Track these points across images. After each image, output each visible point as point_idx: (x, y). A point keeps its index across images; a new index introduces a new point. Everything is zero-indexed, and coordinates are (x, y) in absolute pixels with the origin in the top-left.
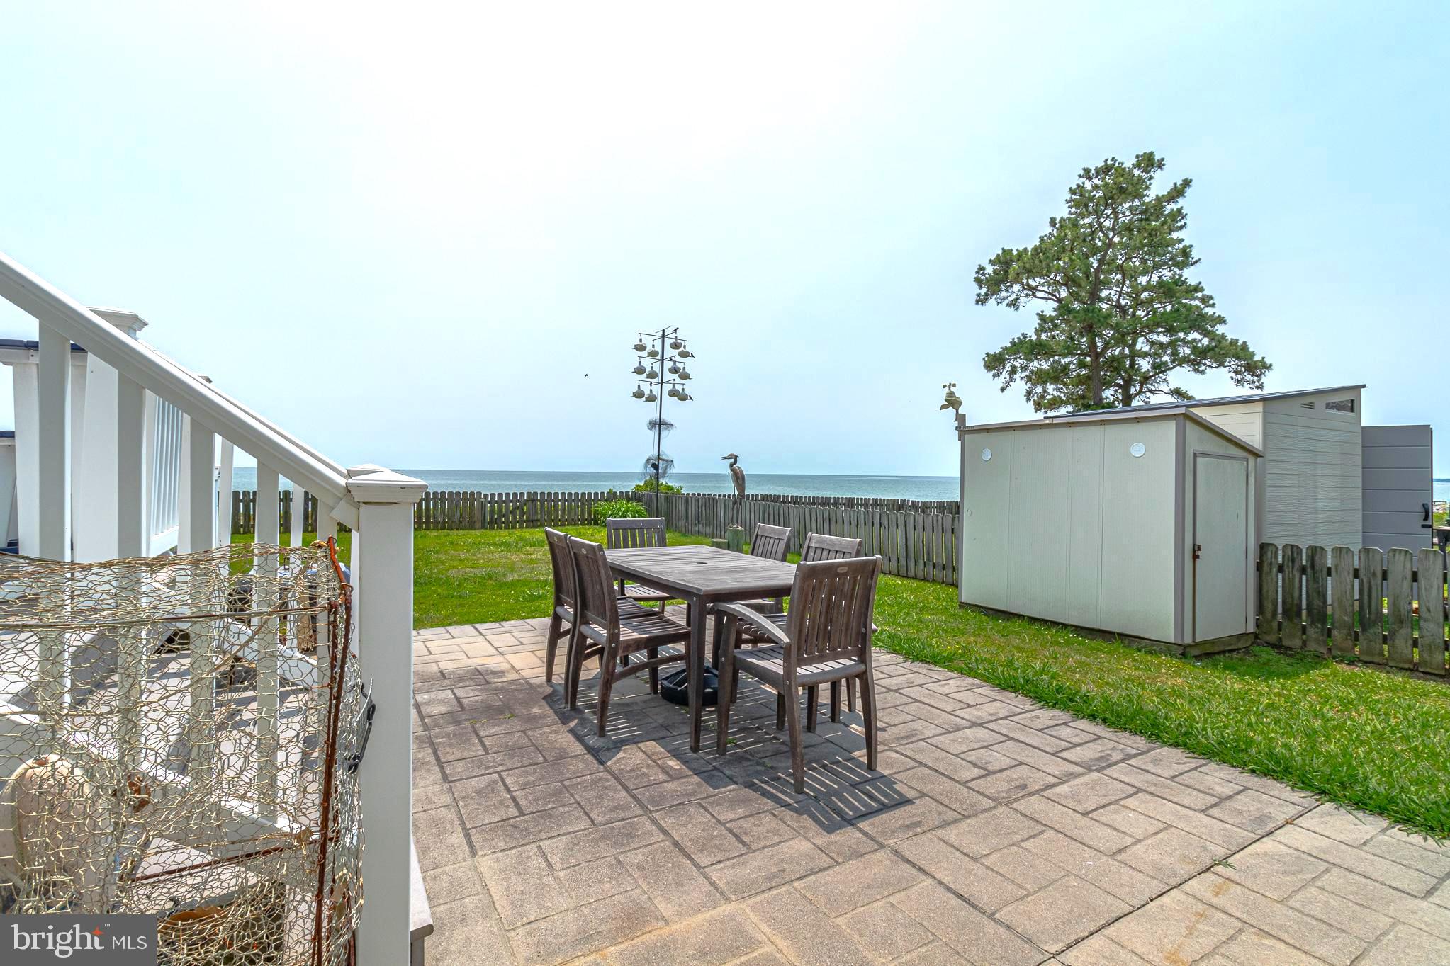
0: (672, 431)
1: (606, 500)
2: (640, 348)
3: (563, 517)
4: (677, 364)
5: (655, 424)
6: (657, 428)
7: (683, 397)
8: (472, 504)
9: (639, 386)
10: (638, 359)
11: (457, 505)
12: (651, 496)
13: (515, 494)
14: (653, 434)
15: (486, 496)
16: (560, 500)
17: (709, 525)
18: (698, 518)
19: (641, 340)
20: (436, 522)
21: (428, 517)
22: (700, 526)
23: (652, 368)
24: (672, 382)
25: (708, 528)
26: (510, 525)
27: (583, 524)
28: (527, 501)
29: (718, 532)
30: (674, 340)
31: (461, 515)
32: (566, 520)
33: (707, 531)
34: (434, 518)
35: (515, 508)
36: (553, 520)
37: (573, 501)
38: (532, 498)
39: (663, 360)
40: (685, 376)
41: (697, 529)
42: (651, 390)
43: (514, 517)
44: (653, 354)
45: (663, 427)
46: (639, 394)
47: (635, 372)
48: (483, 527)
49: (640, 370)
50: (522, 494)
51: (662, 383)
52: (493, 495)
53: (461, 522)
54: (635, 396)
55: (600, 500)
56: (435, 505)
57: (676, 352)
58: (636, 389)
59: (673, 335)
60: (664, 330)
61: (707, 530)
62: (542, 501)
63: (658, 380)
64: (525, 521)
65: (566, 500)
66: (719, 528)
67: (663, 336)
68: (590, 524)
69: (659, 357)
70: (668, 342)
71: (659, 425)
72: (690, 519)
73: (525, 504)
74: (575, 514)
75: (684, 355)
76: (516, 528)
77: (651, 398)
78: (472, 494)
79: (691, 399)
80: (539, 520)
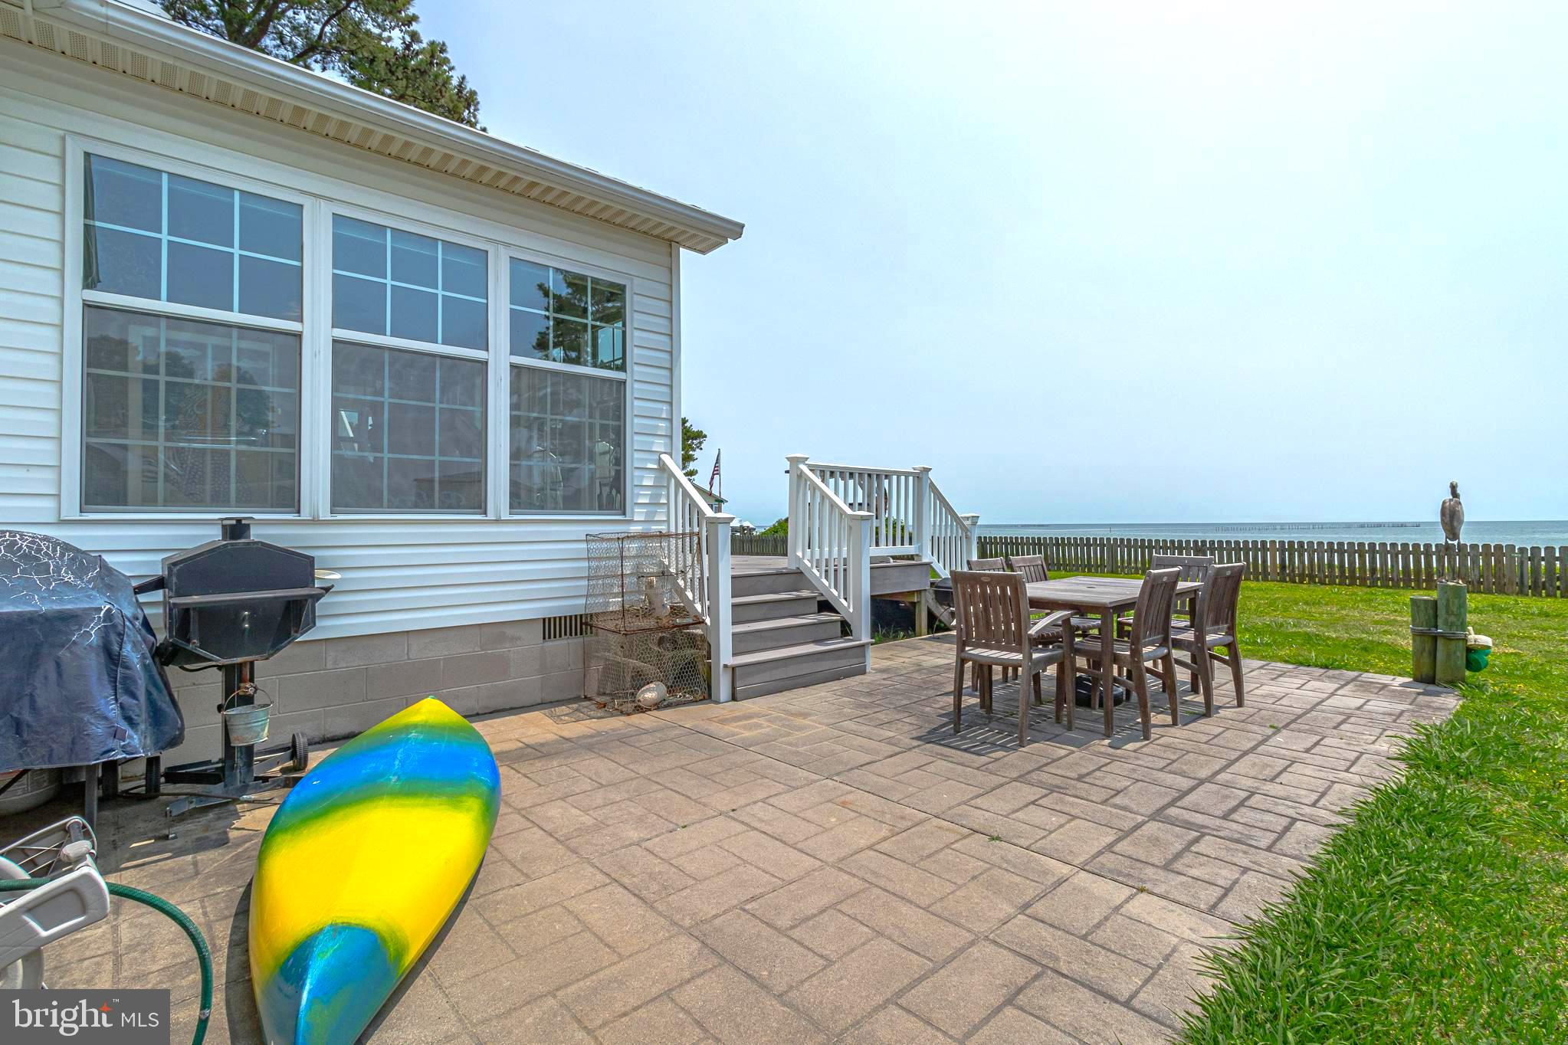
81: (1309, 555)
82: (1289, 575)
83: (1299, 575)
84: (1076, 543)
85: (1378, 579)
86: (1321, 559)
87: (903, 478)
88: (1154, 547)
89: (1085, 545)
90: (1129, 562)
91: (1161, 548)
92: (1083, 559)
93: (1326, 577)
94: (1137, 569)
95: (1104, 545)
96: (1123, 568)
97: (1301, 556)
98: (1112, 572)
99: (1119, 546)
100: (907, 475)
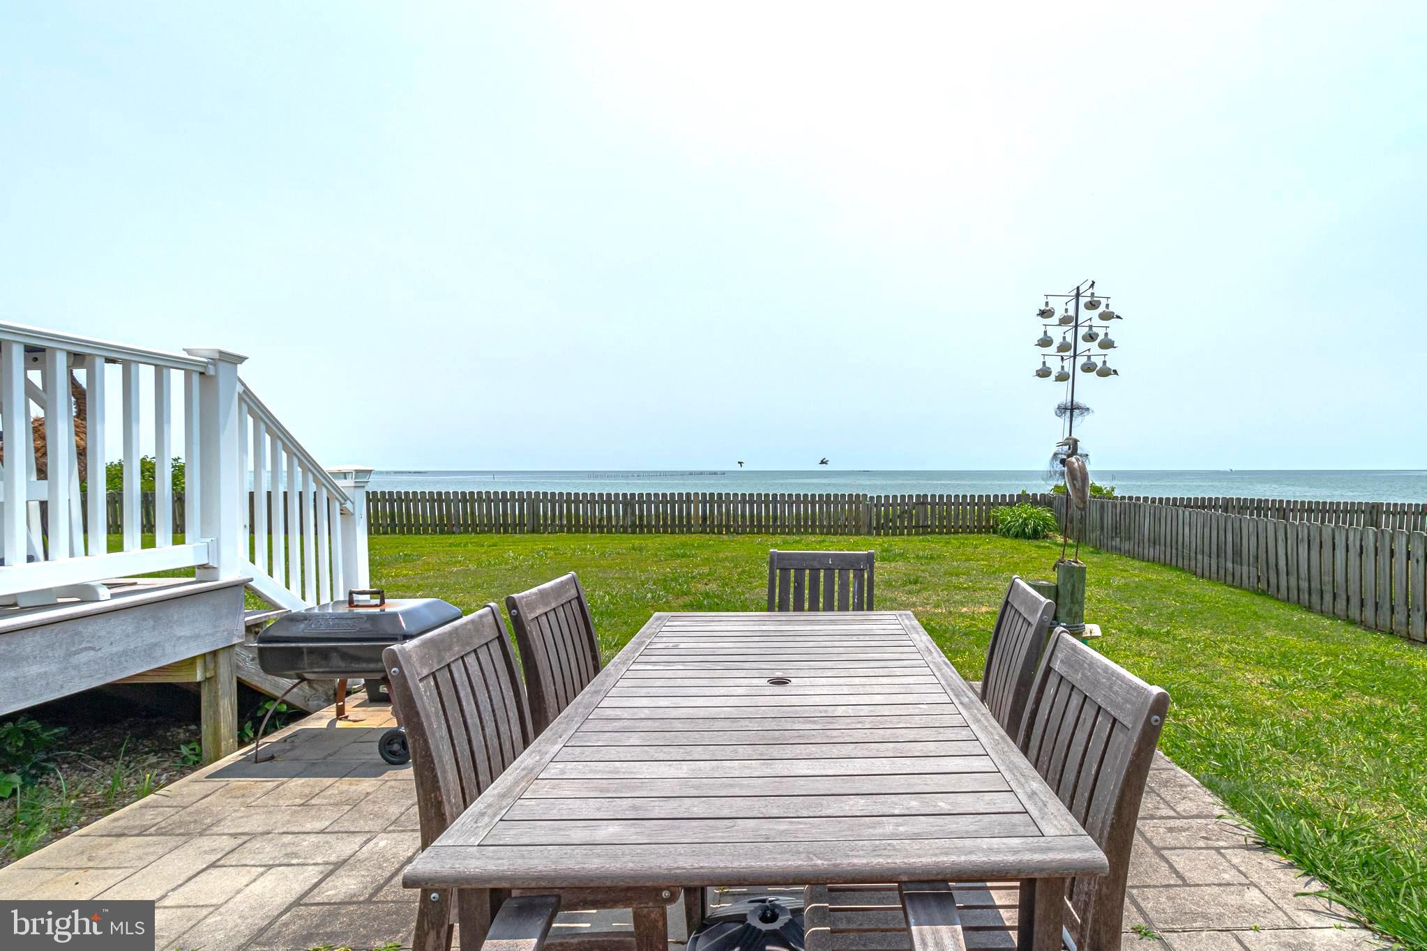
0: (1088, 418)
1: (1007, 504)
2: (1044, 314)
3: (956, 523)
4: (1094, 329)
5: (1066, 409)
6: (1068, 413)
7: (1105, 372)
8: (857, 508)
9: (1044, 363)
10: (1043, 329)
11: (843, 508)
12: (1062, 498)
13: (903, 497)
14: (1062, 422)
15: (872, 498)
16: (953, 504)
17: (1129, 539)
18: (1116, 529)
19: (1047, 304)
20: (822, 526)
21: (814, 521)
22: (1118, 540)
23: (1064, 338)
24: (1087, 353)
25: (1127, 543)
26: (897, 531)
27: (980, 532)
28: (916, 504)
29: (1141, 550)
30: (1089, 299)
31: (847, 519)
32: (960, 527)
33: (1127, 548)
34: (820, 522)
35: (904, 512)
36: (945, 527)
37: (969, 504)
38: (922, 501)
39: (1076, 326)
40: (1107, 344)
41: (1114, 543)
42: (1063, 367)
43: (902, 522)
44: (1064, 321)
45: (1076, 412)
46: (1044, 373)
47: (1039, 345)
48: (870, 533)
49: (1045, 342)
50: (911, 497)
51: (1075, 356)
52: (879, 497)
53: (846, 526)
54: (1038, 375)
55: (1000, 504)
56: (821, 508)
57: (1095, 314)
58: (1040, 366)
59: (1088, 293)
60: (1078, 288)
61: (1127, 546)
62: (933, 504)
63: (1071, 353)
64: (914, 527)
65: (961, 504)
66: (1141, 545)
67: (1078, 295)
68: (988, 532)
69: (1073, 324)
70: (1083, 301)
71: (1071, 409)
72: (1105, 531)
73: (914, 508)
74: (971, 519)
75: (1106, 316)
76: (903, 534)
77: (1062, 377)
78: (858, 496)
79: (1115, 372)
80: (929, 527)
81: (726, 506)
82: (709, 526)
83: (718, 526)
84: (490, 499)
85: (779, 526)
86: (736, 509)
87: (146, 374)
88: (581, 502)
89: (500, 500)
90: (553, 520)
91: (589, 502)
92: (497, 518)
93: (739, 526)
94: (562, 526)
95: (524, 500)
96: (546, 526)
97: (720, 507)
98: (533, 531)
99: (541, 501)
100: (162, 364)
